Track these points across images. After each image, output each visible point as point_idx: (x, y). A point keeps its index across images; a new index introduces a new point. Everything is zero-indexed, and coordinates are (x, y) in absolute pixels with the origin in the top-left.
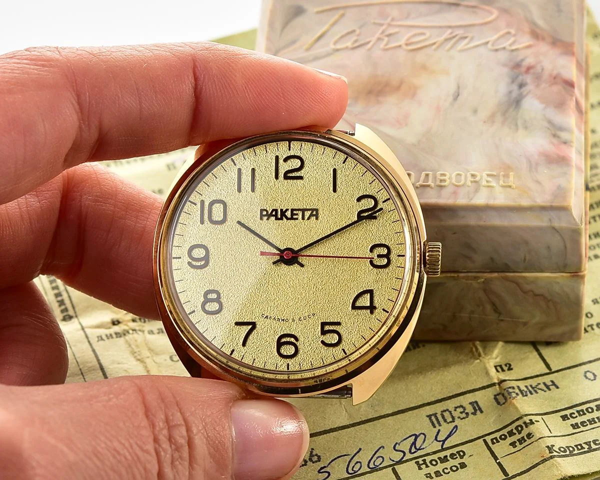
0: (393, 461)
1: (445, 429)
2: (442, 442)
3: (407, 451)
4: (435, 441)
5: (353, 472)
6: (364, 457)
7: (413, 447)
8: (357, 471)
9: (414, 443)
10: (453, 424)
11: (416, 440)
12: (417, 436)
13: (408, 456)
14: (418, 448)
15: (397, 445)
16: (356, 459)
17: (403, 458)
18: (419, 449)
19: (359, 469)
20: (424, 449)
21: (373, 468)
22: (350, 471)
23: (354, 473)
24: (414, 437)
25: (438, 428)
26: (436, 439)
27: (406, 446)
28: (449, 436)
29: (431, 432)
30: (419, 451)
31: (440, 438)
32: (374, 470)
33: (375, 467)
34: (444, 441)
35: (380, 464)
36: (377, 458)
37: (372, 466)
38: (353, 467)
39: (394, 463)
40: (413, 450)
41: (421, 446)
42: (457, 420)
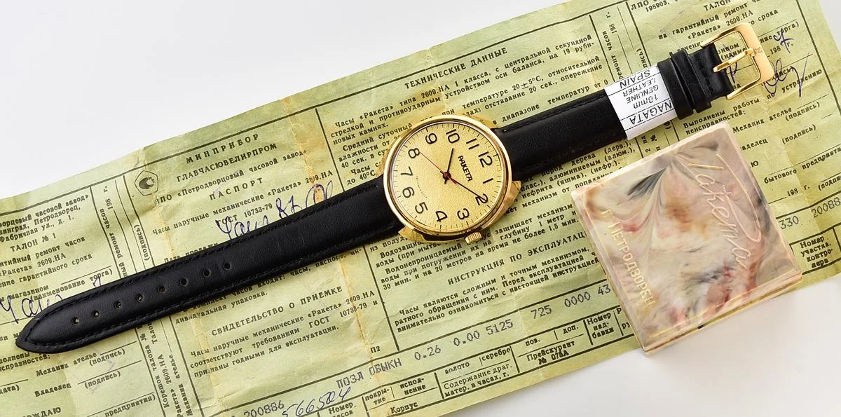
1: (345, 388)
3: (325, 403)
4: (339, 397)
6: (304, 406)
7: (328, 400)
9: (329, 398)
10: (349, 386)
11: (330, 396)
12: (331, 393)
13: (326, 405)
14: (331, 401)
15: (321, 399)
16: (301, 407)
17: (323, 407)
19: (302, 413)
20: (333, 401)
24: (329, 394)
25: (341, 388)
26: (340, 395)
27: (324, 400)
28: (346, 393)
29: (337, 391)
30: (331, 403)
32: (309, 413)
34: (343, 397)
35: (312, 410)
36: (311, 407)
37: (308, 411)
38: (299, 412)
39: (319, 409)
40: (328, 402)
42: (351, 383)
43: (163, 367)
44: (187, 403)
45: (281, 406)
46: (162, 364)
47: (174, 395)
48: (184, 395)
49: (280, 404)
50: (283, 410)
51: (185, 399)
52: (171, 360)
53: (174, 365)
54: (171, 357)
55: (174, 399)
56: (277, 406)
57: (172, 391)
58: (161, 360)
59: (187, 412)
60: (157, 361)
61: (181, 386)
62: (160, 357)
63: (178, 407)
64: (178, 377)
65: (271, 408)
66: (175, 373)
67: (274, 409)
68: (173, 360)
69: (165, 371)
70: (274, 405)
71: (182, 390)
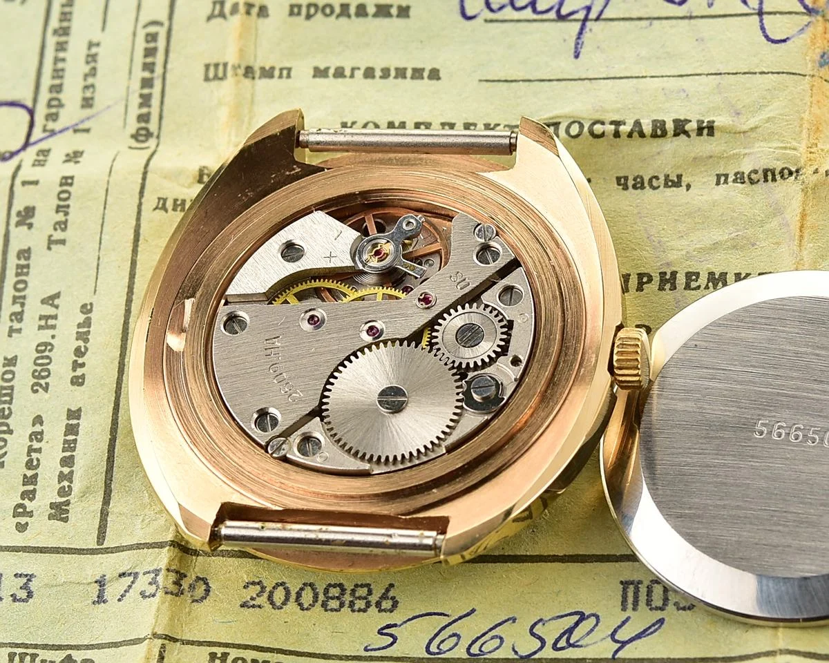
0: (516, 653)
1: (640, 619)
2: (619, 645)
3: (550, 642)
4: (609, 639)
5: (437, 651)
6: (470, 629)
7: (565, 638)
8: (445, 652)
9: (570, 631)
11: (577, 624)
12: (583, 617)
13: (548, 652)
14: (572, 641)
15: (541, 624)
16: (456, 628)
17: (535, 653)
18: (573, 646)
19: (450, 649)
20: (581, 646)
21: (475, 655)
22: (433, 648)
23: (438, 653)
24: (577, 618)
25: (629, 612)
26: (613, 635)
27: (550, 632)
28: (638, 636)
29: (612, 618)
30: (571, 648)
31: (621, 636)
32: (473, 659)
33: (479, 655)
34: (624, 644)
35: (490, 652)
36: (492, 638)
37: (475, 650)
38: (443, 641)
39: (516, 657)
40: (562, 643)
41: (577, 641)
42: (671, 607)
43: (45, 336)
44: (69, 477)
45: (387, 604)
46: (47, 322)
47: (37, 436)
48: (70, 446)
49: (384, 597)
50: (387, 619)
51: (68, 461)
52: (81, 318)
53: (83, 337)
54: (86, 309)
55: (31, 450)
56: (374, 599)
57: (38, 420)
58: (49, 311)
59: (52, 506)
60: (34, 309)
61: (74, 414)
62: (51, 300)
63: (33, 480)
64: (78, 381)
65: (347, 598)
66: (76, 365)
67: (360, 604)
68: (87, 323)
69: (44, 349)
70: (362, 592)
71: (72, 430)
